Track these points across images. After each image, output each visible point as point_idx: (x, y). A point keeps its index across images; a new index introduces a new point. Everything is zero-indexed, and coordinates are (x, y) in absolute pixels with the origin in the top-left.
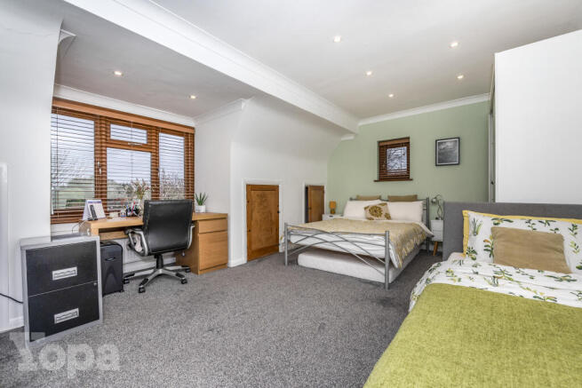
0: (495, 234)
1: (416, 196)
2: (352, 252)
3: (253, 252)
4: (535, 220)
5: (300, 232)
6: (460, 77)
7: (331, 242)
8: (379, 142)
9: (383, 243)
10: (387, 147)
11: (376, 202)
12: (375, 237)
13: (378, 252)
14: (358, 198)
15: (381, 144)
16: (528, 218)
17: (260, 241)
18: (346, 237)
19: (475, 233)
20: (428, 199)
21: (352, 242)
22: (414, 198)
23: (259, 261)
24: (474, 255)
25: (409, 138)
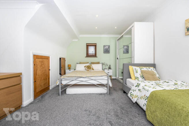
0: (142, 72)
1: (99, 62)
2: (94, 84)
3: (37, 93)
4: (147, 68)
5: (69, 79)
6: (116, 28)
7: (85, 81)
8: (87, 44)
9: (107, 79)
10: (89, 46)
11: (88, 64)
12: (104, 77)
13: (105, 82)
14: (80, 63)
15: (87, 45)
16: (146, 67)
17: (41, 86)
18: (92, 78)
19: (137, 72)
20: (102, 63)
21: (95, 80)
22: (98, 63)
23: (42, 97)
24: (138, 79)
25: (96, 44)
